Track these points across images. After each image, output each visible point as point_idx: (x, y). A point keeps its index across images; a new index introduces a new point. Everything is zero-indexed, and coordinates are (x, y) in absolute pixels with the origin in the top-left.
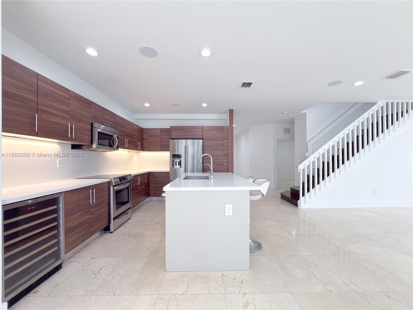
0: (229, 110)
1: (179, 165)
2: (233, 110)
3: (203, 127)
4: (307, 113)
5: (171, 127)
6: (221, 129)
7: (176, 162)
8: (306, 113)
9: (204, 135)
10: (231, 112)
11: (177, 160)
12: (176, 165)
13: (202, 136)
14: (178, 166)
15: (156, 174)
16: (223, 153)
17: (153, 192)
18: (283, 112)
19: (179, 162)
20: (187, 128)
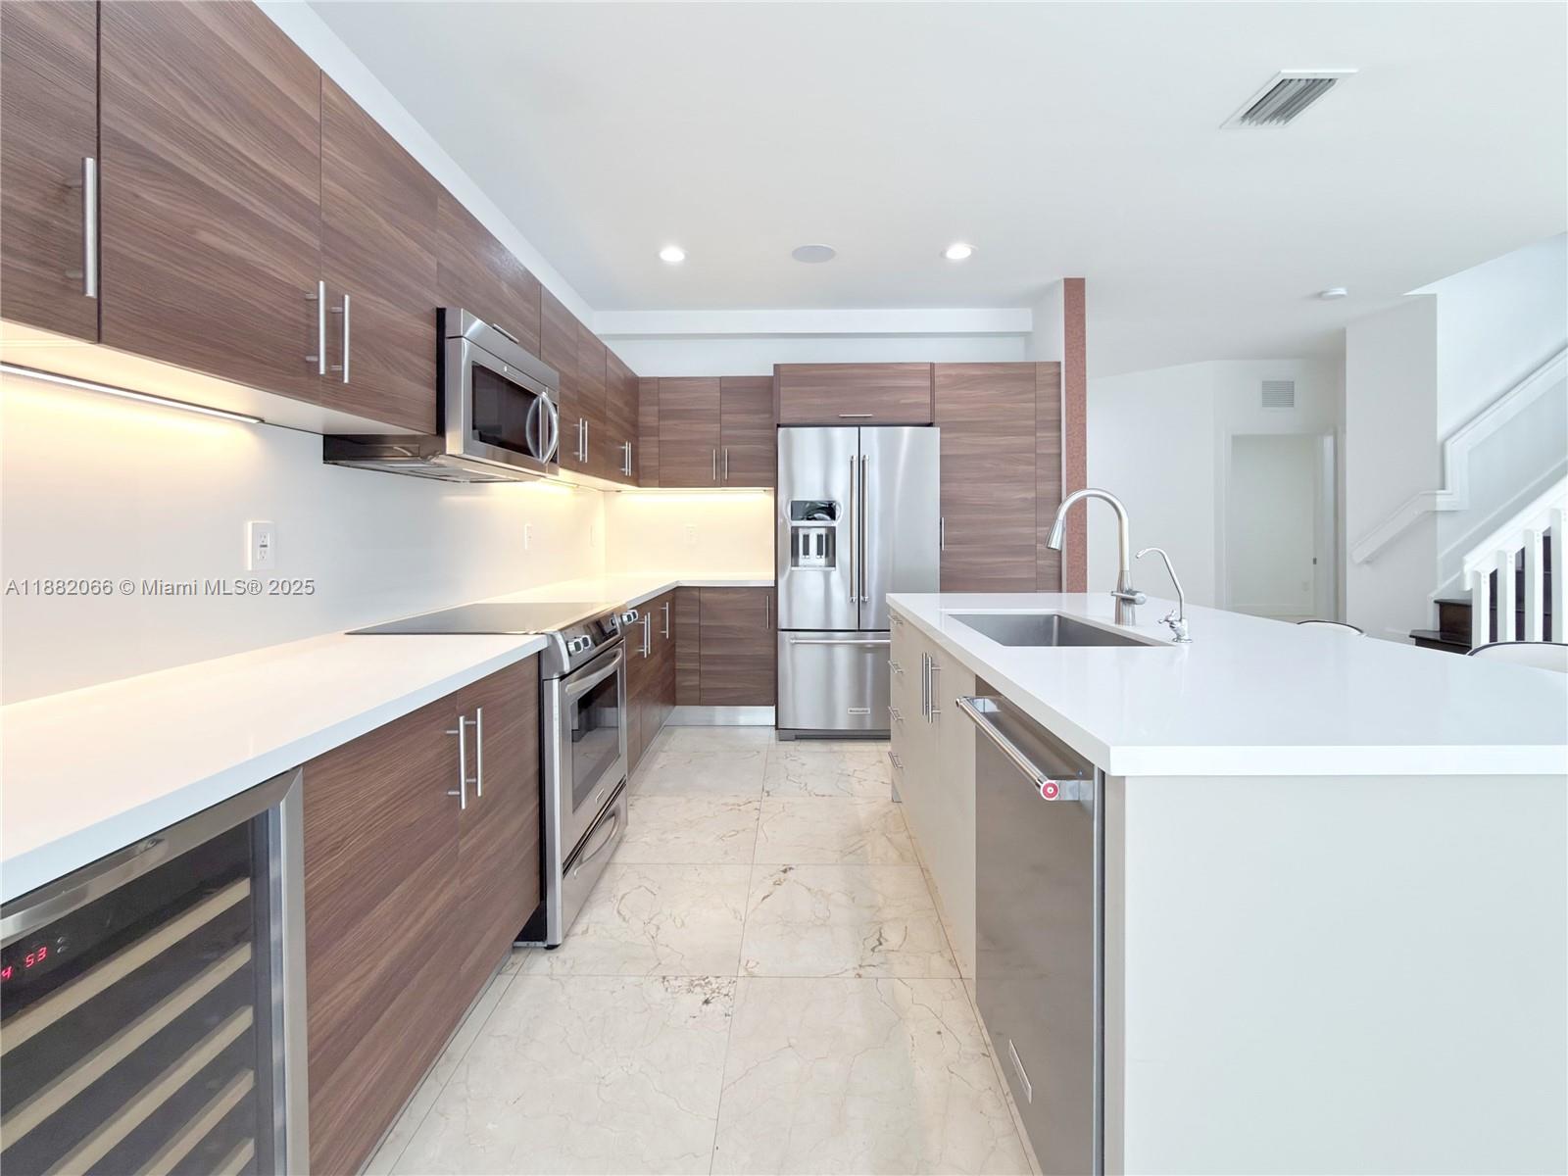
0: (1065, 279)
1: (819, 553)
2: (1083, 279)
3: (932, 365)
4: (1438, 297)
5: (776, 366)
6: (1022, 375)
7: (806, 538)
8: (1435, 295)
9: (937, 406)
10: (1075, 289)
11: (814, 529)
12: (806, 552)
13: (928, 411)
14: (814, 560)
15: (705, 596)
16: (1031, 495)
17: (694, 680)
18: (1320, 295)
19: (820, 537)
20: (855, 371)
